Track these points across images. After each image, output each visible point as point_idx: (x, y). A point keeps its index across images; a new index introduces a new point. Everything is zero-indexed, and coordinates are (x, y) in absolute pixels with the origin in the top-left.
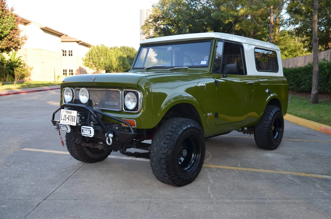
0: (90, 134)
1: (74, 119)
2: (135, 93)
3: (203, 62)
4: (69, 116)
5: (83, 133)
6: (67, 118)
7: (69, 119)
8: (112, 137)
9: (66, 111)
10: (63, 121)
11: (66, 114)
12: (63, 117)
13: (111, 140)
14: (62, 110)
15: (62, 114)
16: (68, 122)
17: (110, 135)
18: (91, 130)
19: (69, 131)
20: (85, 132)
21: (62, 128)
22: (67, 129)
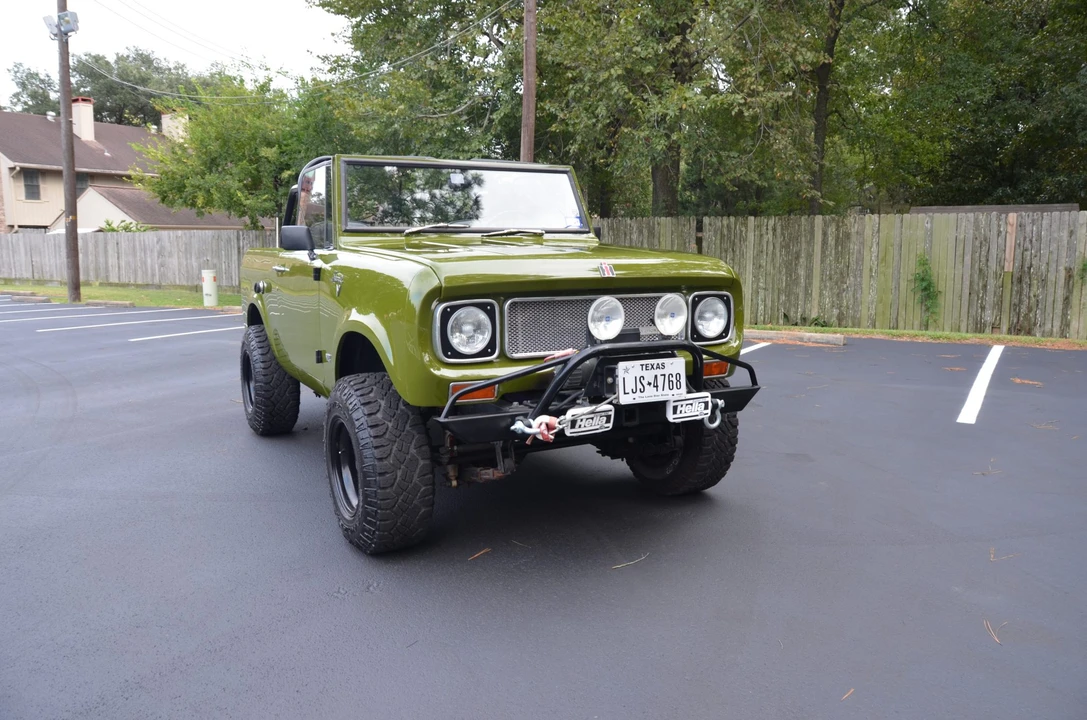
0: (706, 412)
1: (675, 382)
2: (721, 297)
4: (656, 376)
5: (675, 416)
6: (649, 384)
7: (657, 387)
8: (723, 406)
9: (642, 365)
10: (631, 395)
11: (644, 373)
12: (630, 386)
13: (718, 413)
14: (622, 365)
15: (626, 375)
16: (657, 393)
17: (721, 403)
18: (707, 399)
19: (610, 425)
20: (681, 412)
21: (583, 424)
22: (608, 421)
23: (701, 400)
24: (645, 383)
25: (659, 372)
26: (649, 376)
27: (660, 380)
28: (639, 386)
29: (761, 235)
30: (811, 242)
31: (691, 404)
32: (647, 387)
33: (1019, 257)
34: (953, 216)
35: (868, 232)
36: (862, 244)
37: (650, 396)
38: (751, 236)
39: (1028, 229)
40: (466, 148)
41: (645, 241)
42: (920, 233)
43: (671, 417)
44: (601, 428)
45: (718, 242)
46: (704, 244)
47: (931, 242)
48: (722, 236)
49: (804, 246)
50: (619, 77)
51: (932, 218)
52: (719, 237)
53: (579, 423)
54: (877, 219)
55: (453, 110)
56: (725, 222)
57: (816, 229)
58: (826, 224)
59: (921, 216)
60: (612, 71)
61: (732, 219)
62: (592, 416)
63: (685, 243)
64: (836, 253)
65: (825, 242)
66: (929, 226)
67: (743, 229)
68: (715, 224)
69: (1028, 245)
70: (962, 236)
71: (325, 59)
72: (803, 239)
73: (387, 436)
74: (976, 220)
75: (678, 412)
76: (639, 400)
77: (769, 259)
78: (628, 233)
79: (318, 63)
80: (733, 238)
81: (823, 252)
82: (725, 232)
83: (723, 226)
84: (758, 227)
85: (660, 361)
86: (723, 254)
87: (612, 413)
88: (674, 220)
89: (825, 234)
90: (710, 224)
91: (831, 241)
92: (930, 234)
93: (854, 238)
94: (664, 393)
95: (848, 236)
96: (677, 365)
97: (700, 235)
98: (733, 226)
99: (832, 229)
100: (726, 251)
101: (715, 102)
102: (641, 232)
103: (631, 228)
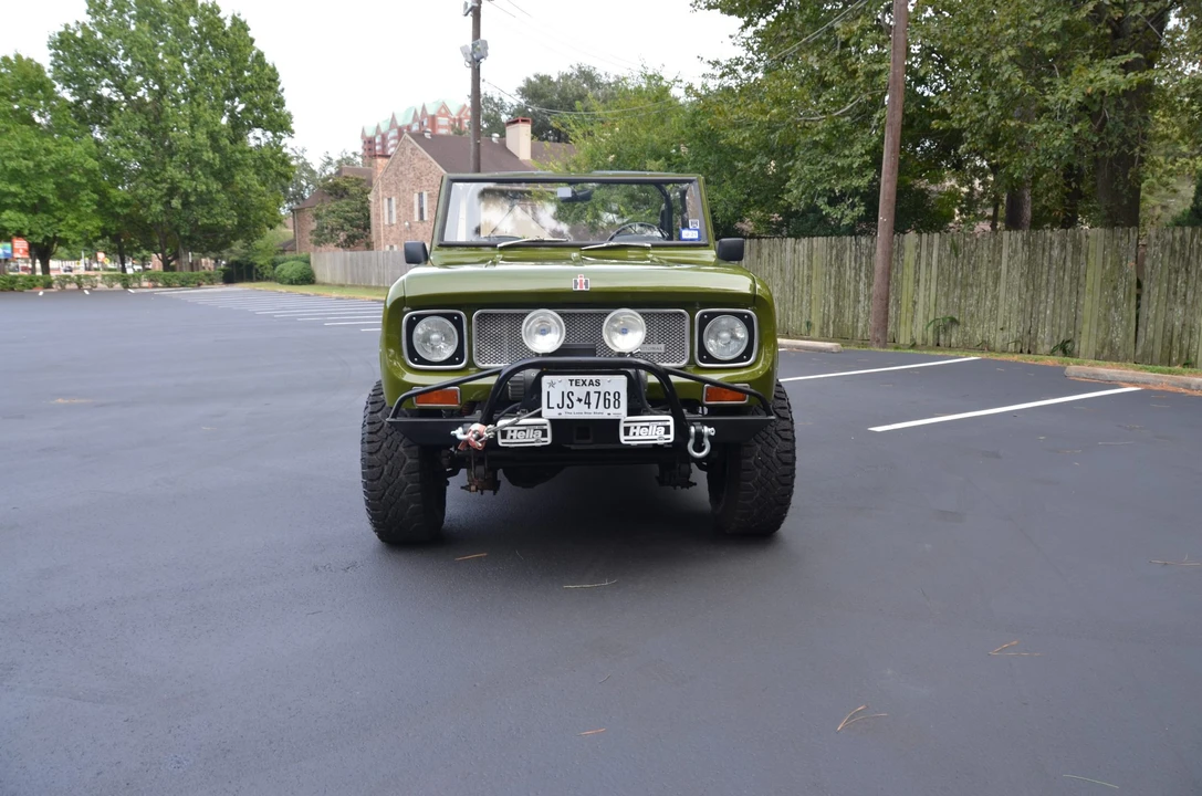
1: (612, 400)
2: (740, 315)
3: (690, 232)
4: (588, 393)
7: (589, 404)
8: (713, 434)
9: (571, 381)
10: (557, 410)
11: (574, 389)
12: (556, 399)
13: (707, 443)
14: (546, 379)
15: (551, 390)
16: (588, 411)
17: (706, 430)
18: (668, 423)
19: (549, 440)
20: (634, 434)
21: (514, 435)
22: (544, 434)
23: (660, 424)
24: (574, 399)
25: (592, 389)
26: (580, 392)
27: (594, 398)
28: (567, 401)
31: (648, 427)
32: (576, 403)
37: (580, 412)
40: (847, 152)
41: (1069, 258)
43: (623, 438)
44: (537, 441)
45: (1167, 260)
46: (1147, 263)
48: (1173, 252)
50: (1012, 59)
52: (1168, 253)
53: (509, 434)
55: (836, 111)
60: (1004, 52)
62: (524, 428)
63: (1121, 261)
68: (1163, 236)
71: (716, 63)
73: (379, 434)
75: (631, 433)
76: (564, 416)
78: (1047, 248)
79: (708, 69)
80: (1187, 254)
82: (1177, 247)
83: (1174, 238)
85: (594, 378)
86: (1173, 276)
87: (548, 428)
88: (1108, 232)
90: (1157, 237)
94: (598, 411)
96: (618, 384)
98: (1188, 239)
100: (1177, 272)
101: (1131, 81)
102: (1063, 247)
103: (1051, 244)
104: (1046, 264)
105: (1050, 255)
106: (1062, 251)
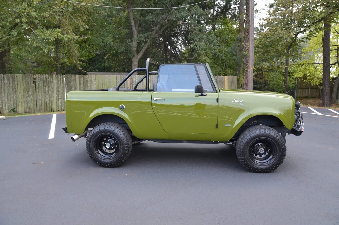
29: (58, 81)
30: (75, 83)
33: (132, 87)
34: (115, 75)
35: (93, 80)
36: (91, 83)
38: (54, 81)
39: (133, 79)
41: (11, 83)
42: (107, 80)
45: (42, 83)
46: (37, 84)
47: (110, 83)
48: (44, 81)
49: (73, 84)
51: (110, 76)
52: (42, 81)
54: (95, 76)
56: (44, 76)
57: (77, 79)
58: (80, 78)
59: (107, 75)
61: (47, 75)
63: (29, 84)
64: (84, 86)
65: (80, 83)
66: (109, 78)
67: (52, 79)
68: (40, 77)
69: (133, 83)
70: (118, 81)
72: (73, 82)
74: (121, 77)
77: (62, 89)
78: (3, 79)
80: (48, 82)
81: (80, 86)
82: (45, 80)
83: (44, 77)
84: (57, 78)
86: (45, 87)
88: (23, 75)
89: (80, 81)
90: (39, 77)
91: (82, 83)
92: (110, 81)
93: (89, 82)
95: (87, 81)
97: (35, 81)
98: (47, 78)
99: (82, 79)
100: (46, 86)
102: (8, 79)
103: (4, 78)
104: (3, 85)
105: (4, 82)
106: (8, 81)
